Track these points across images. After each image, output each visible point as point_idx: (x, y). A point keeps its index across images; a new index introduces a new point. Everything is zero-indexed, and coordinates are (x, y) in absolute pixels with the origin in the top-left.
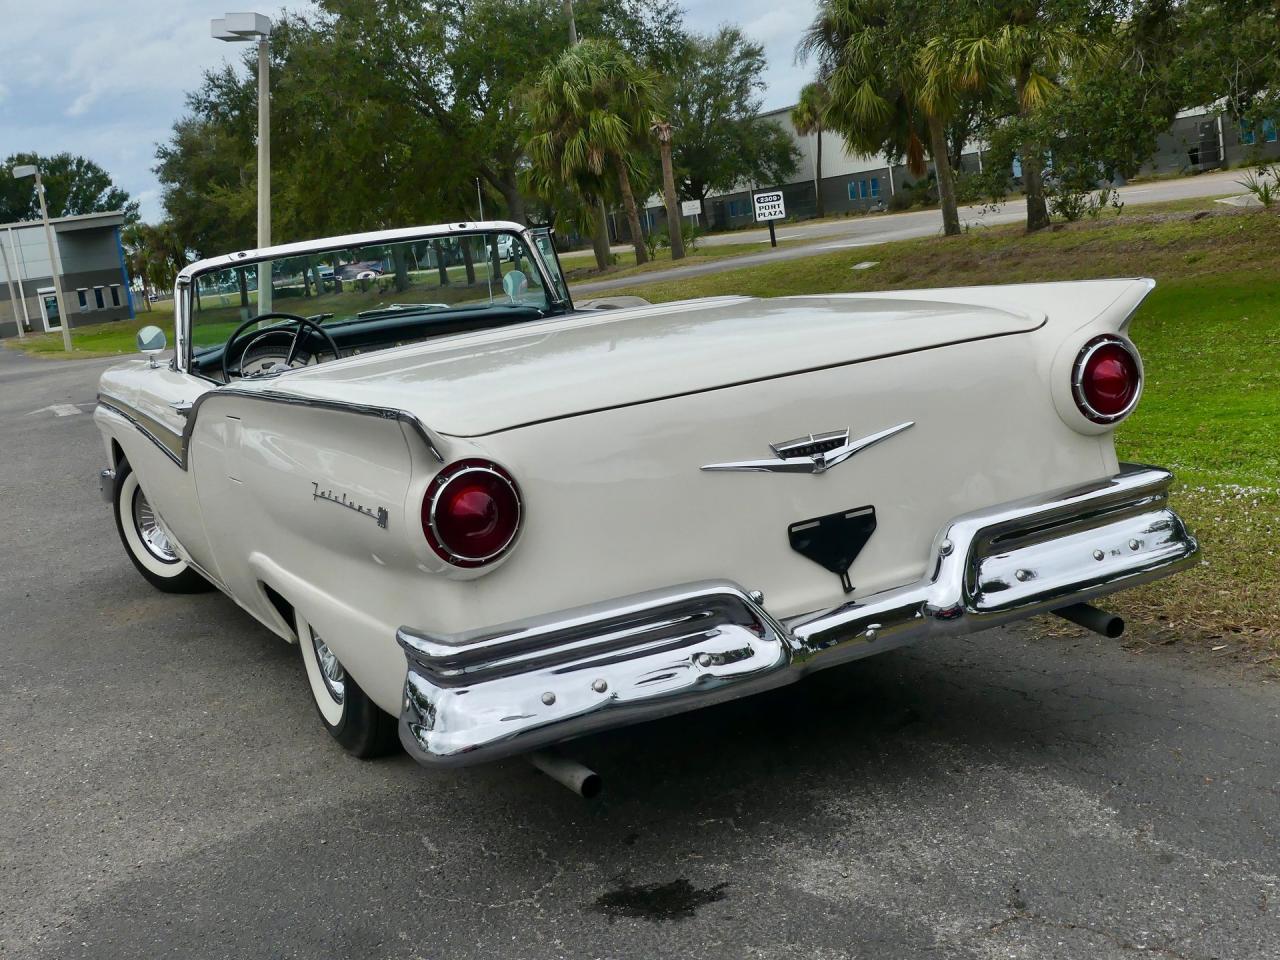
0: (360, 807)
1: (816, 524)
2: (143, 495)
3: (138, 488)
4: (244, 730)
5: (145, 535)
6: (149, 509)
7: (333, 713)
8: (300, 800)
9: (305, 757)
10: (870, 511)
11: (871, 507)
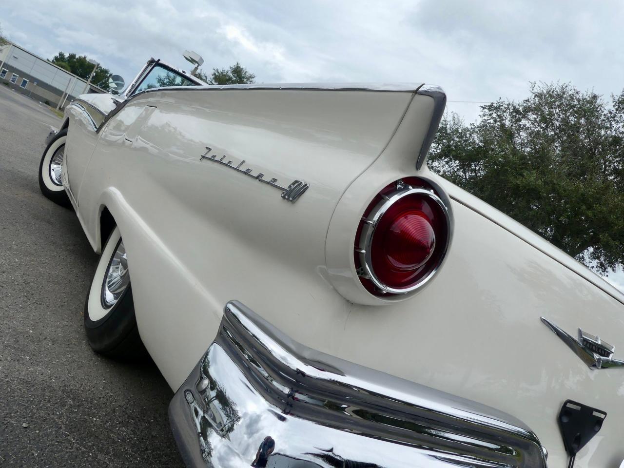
0: (74, 399)
1: (579, 408)
2: (64, 149)
3: (64, 145)
4: (32, 284)
5: (53, 166)
6: (63, 157)
7: (97, 312)
8: (32, 364)
9: (58, 327)
10: (602, 416)
11: (605, 414)
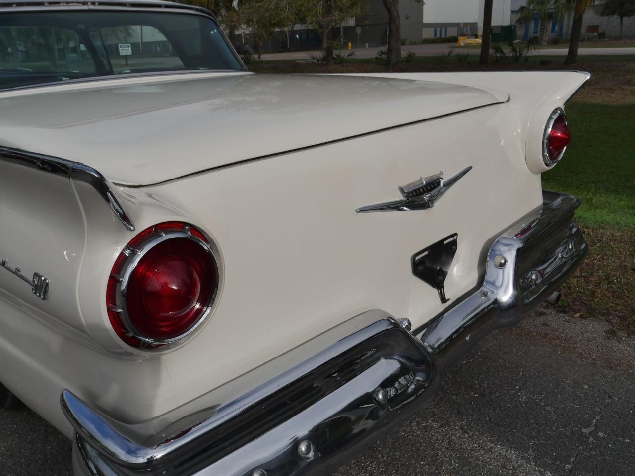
10: (454, 238)
11: (456, 234)
